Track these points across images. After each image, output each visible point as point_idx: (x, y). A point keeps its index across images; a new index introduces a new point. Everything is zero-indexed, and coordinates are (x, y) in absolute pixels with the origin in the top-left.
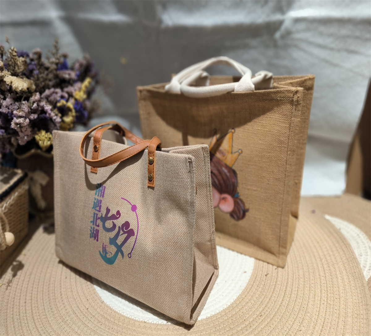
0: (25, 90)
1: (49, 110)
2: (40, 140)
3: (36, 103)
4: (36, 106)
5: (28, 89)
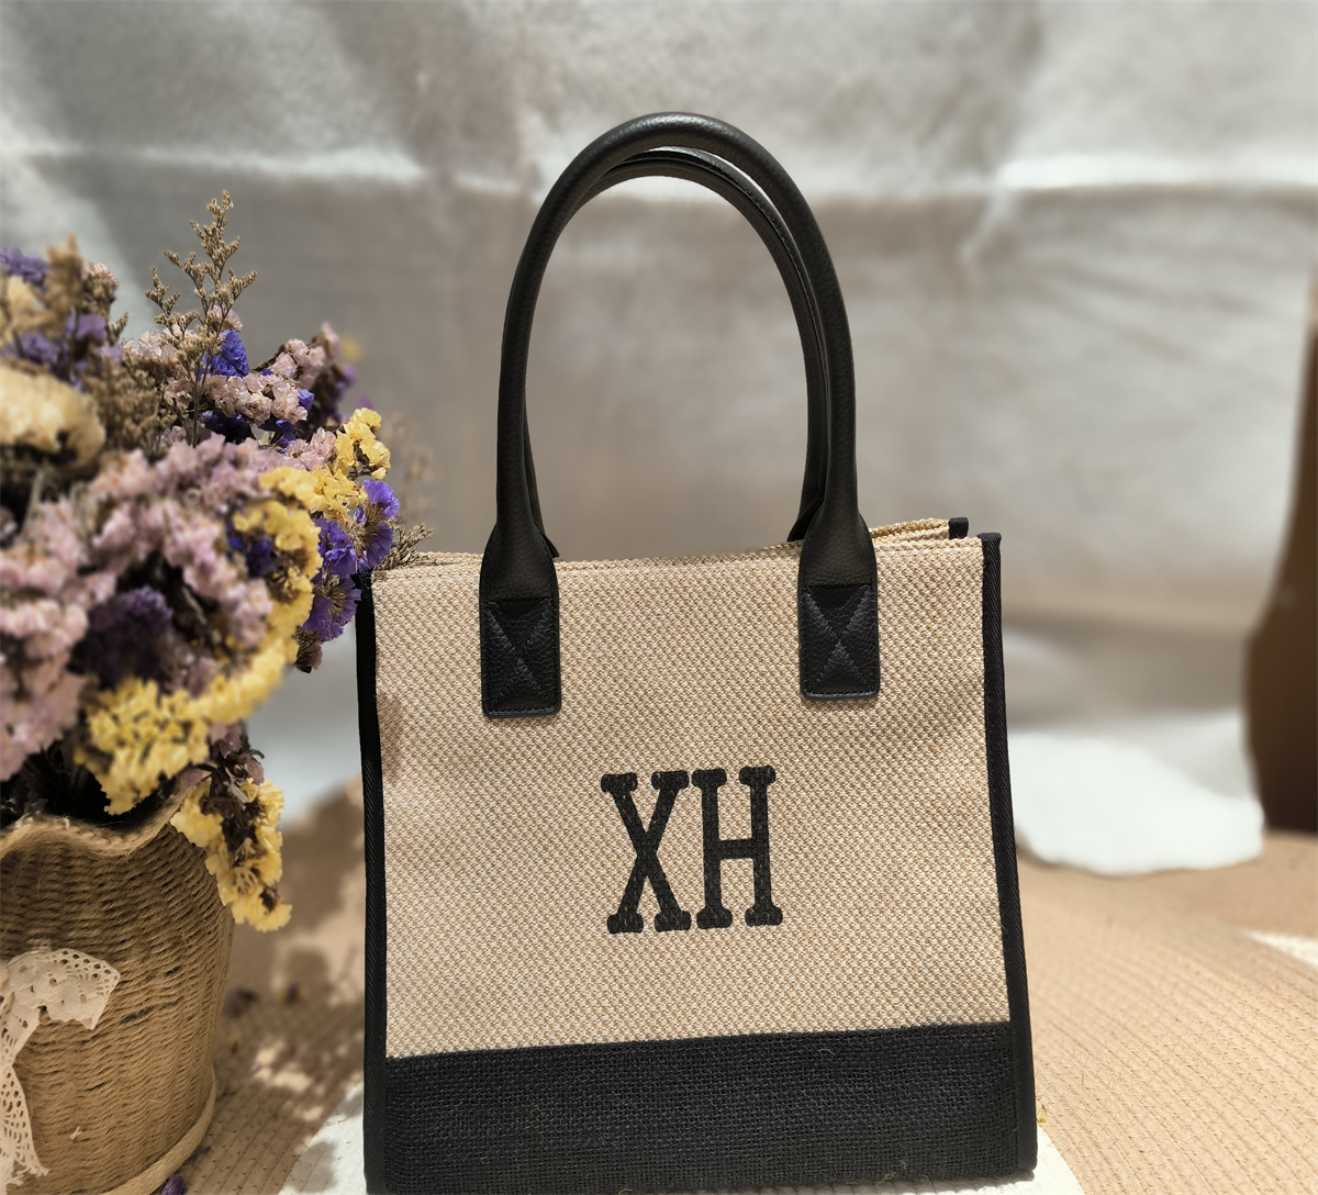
0: (45, 441)
2: (121, 743)
4: (123, 530)
5: (63, 436)
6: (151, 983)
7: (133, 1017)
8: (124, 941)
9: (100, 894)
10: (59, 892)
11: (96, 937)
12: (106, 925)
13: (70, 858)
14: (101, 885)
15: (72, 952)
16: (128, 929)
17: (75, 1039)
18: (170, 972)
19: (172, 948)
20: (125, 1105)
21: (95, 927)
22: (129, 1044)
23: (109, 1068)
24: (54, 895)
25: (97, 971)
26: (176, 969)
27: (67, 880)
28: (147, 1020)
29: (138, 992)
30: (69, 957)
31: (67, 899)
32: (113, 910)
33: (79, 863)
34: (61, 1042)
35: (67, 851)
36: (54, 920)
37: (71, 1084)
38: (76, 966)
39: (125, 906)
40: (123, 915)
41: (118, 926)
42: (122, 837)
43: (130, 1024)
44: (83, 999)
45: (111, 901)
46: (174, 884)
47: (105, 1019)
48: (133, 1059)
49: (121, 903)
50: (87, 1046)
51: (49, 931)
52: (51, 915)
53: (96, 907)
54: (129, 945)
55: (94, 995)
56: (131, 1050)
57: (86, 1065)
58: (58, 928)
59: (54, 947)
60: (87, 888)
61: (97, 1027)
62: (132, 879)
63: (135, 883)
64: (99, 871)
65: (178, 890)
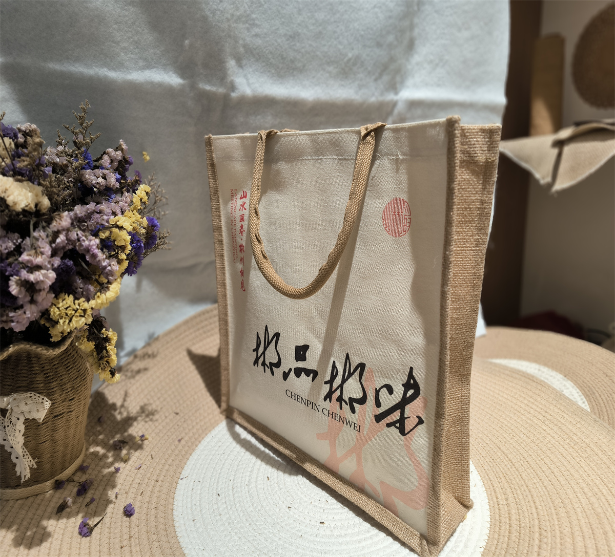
0: (31, 208)
1: (94, 247)
2: (61, 318)
3: (64, 233)
4: (63, 241)
5: (36, 205)
6: (64, 403)
7: (57, 416)
8: (53, 388)
9: (43, 371)
10: (27, 370)
11: (42, 387)
12: (46, 382)
13: (30, 358)
14: (43, 367)
15: (33, 393)
16: (54, 383)
17: (35, 425)
18: (71, 400)
19: (71, 391)
20: (54, 449)
21: (42, 383)
22: (55, 426)
23: (48, 435)
24: (25, 371)
25: (43, 401)
26: (73, 399)
27: (30, 366)
28: (62, 417)
29: (59, 407)
30: (32, 395)
31: (30, 373)
32: (48, 377)
33: (34, 359)
34: (30, 426)
35: (29, 355)
36: (26, 380)
37: (34, 441)
38: (35, 398)
39: (52, 375)
40: (52, 378)
41: (51, 382)
42: (53, 350)
43: (56, 418)
44: (38, 411)
45: (47, 373)
46: (71, 367)
47: (47, 416)
48: (57, 432)
49: (51, 374)
50: (39, 427)
51: (24, 385)
52: (25, 379)
53: (42, 375)
54: (55, 389)
55: (42, 409)
56: (56, 428)
57: (40, 434)
58: (28, 383)
59: (26, 391)
60: (38, 369)
61: (43, 420)
62: (54, 365)
63: (56, 367)
64: (42, 362)
65: (72, 369)
